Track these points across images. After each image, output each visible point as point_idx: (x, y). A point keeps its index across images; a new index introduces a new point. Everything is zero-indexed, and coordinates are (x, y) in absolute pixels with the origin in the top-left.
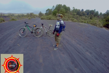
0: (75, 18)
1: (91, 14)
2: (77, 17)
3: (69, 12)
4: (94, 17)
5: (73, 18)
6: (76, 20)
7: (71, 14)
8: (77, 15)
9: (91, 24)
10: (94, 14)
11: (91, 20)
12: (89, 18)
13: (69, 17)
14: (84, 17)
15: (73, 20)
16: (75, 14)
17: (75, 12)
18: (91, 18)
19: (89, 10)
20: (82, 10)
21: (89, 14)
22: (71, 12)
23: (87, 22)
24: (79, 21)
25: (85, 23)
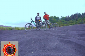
0: (65, 24)
1: (76, 17)
2: (66, 22)
3: (59, 20)
4: (78, 18)
5: (64, 24)
6: (66, 24)
7: (61, 21)
8: (66, 21)
9: (78, 24)
10: (78, 16)
11: (78, 21)
12: (75, 20)
13: (60, 24)
14: (71, 21)
15: (64, 25)
16: (64, 20)
17: (63, 19)
18: (77, 20)
19: (73, 15)
20: (68, 16)
21: (74, 17)
22: (60, 20)
23: (74, 24)
24: (69, 24)
25: (73, 24)
